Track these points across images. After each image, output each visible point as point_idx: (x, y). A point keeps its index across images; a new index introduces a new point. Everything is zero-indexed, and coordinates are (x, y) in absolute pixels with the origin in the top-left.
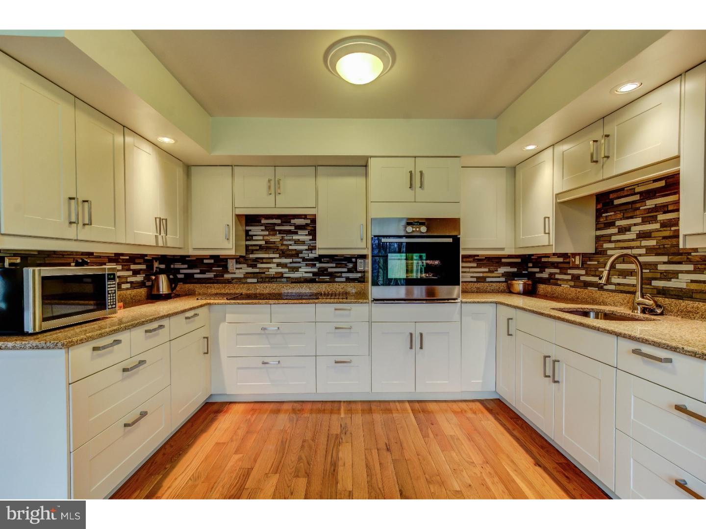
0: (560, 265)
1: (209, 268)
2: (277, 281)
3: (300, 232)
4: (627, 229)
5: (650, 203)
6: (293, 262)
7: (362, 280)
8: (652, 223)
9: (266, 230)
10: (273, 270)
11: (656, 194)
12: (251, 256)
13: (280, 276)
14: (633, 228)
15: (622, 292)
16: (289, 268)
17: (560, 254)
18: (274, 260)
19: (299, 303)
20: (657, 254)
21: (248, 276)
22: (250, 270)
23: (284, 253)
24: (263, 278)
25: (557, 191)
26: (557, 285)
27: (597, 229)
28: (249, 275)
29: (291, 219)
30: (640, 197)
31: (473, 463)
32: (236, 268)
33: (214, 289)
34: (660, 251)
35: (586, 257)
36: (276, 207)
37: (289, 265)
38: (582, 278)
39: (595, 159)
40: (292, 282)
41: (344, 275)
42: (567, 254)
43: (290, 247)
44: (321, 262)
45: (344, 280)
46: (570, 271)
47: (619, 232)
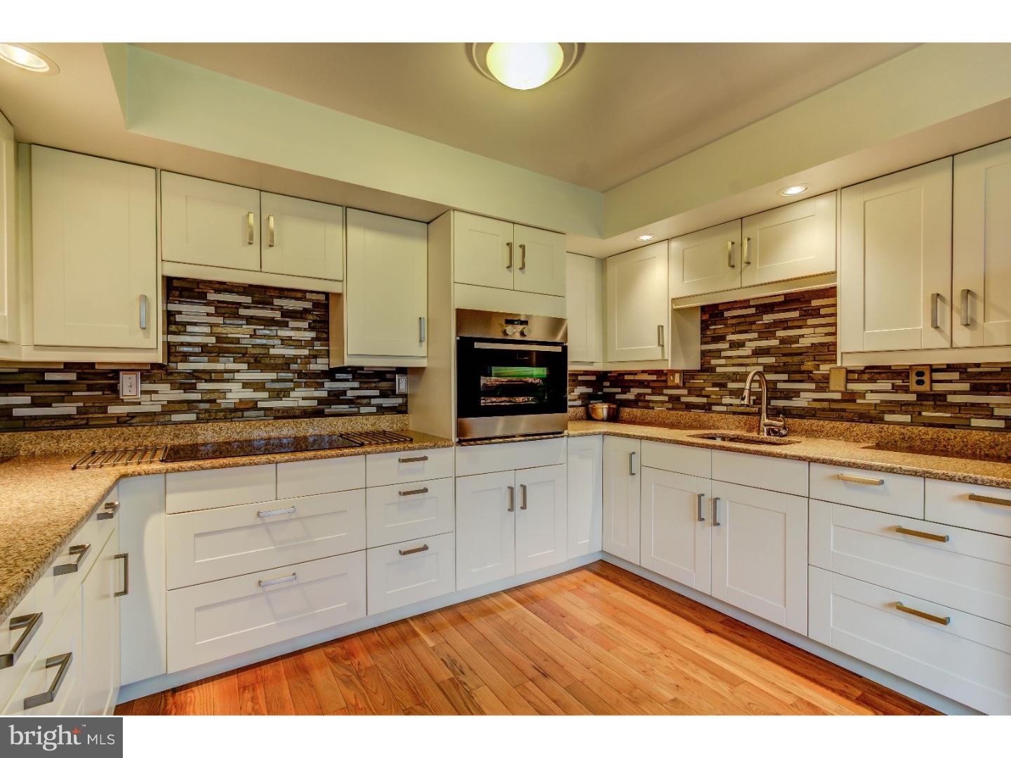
0: (652, 384)
1: (64, 391)
2: (243, 417)
3: (292, 324)
4: (740, 345)
5: (768, 318)
6: (278, 381)
7: (404, 409)
8: (770, 339)
9: (217, 314)
10: (235, 393)
11: (773, 308)
12: (182, 366)
13: (253, 405)
14: (748, 344)
15: (734, 413)
16: (269, 390)
17: (652, 371)
18: (237, 376)
19: (338, 456)
20: (776, 372)
21: (172, 407)
22: (179, 395)
23: (260, 362)
24: (213, 412)
25: (673, 296)
26: (648, 408)
27: (703, 343)
28: (177, 407)
29: (272, 297)
30: (756, 310)
31: (652, 654)
32: (143, 392)
33: (79, 440)
34: (779, 370)
35: (687, 375)
36: (263, 270)
37: (268, 386)
38: (683, 399)
39: (732, 264)
40: (276, 418)
41: (374, 401)
42: (663, 371)
43: (272, 351)
44: (334, 380)
45: (374, 409)
46: (665, 391)
47: (731, 347)
